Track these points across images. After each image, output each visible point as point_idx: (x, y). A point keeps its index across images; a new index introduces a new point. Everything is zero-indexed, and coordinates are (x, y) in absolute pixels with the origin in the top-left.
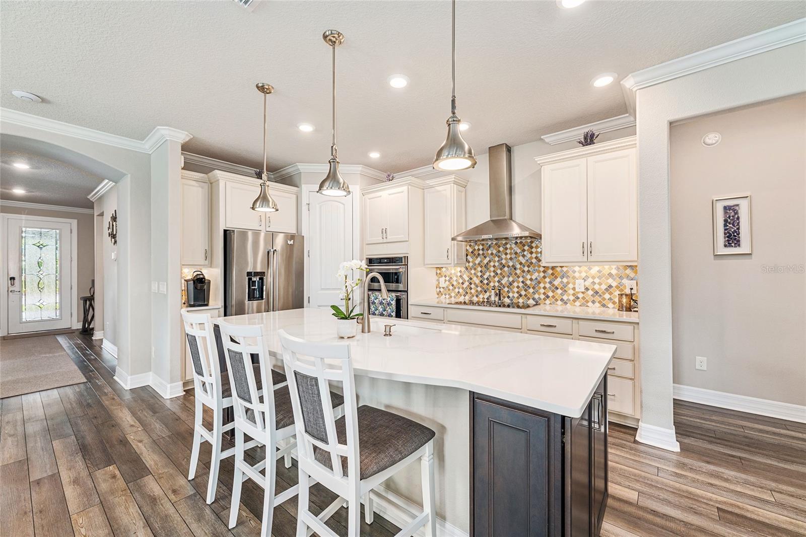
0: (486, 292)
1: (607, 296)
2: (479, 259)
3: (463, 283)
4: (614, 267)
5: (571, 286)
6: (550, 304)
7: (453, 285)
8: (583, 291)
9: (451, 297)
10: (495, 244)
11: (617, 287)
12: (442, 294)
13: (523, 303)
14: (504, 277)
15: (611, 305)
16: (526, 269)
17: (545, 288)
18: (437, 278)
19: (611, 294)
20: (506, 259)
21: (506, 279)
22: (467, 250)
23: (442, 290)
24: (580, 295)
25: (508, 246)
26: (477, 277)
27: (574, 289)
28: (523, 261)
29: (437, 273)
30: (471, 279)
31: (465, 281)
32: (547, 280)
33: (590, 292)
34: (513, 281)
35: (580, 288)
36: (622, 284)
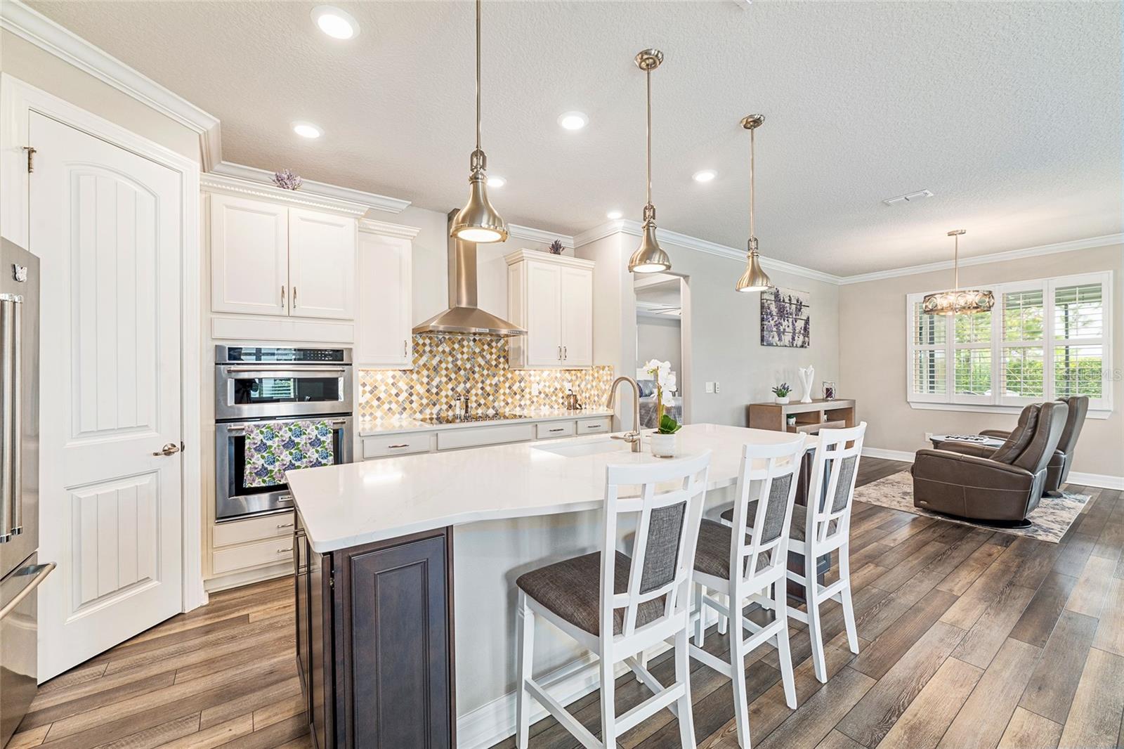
0: (434, 404)
1: (554, 398)
2: (424, 359)
3: (397, 395)
4: (558, 371)
5: (527, 390)
6: (510, 411)
7: (379, 399)
8: (537, 394)
9: (375, 418)
10: (449, 339)
11: (561, 389)
13: (482, 413)
14: (459, 383)
15: (556, 406)
16: (485, 372)
17: (504, 394)
19: (556, 395)
20: (462, 359)
21: (462, 385)
24: (535, 399)
25: (465, 343)
26: (422, 383)
27: (530, 393)
28: (483, 363)
30: (412, 387)
31: (401, 391)
32: (507, 385)
33: (543, 395)
34: (471, 388)
35: (535, 393)
36: (563, 386)
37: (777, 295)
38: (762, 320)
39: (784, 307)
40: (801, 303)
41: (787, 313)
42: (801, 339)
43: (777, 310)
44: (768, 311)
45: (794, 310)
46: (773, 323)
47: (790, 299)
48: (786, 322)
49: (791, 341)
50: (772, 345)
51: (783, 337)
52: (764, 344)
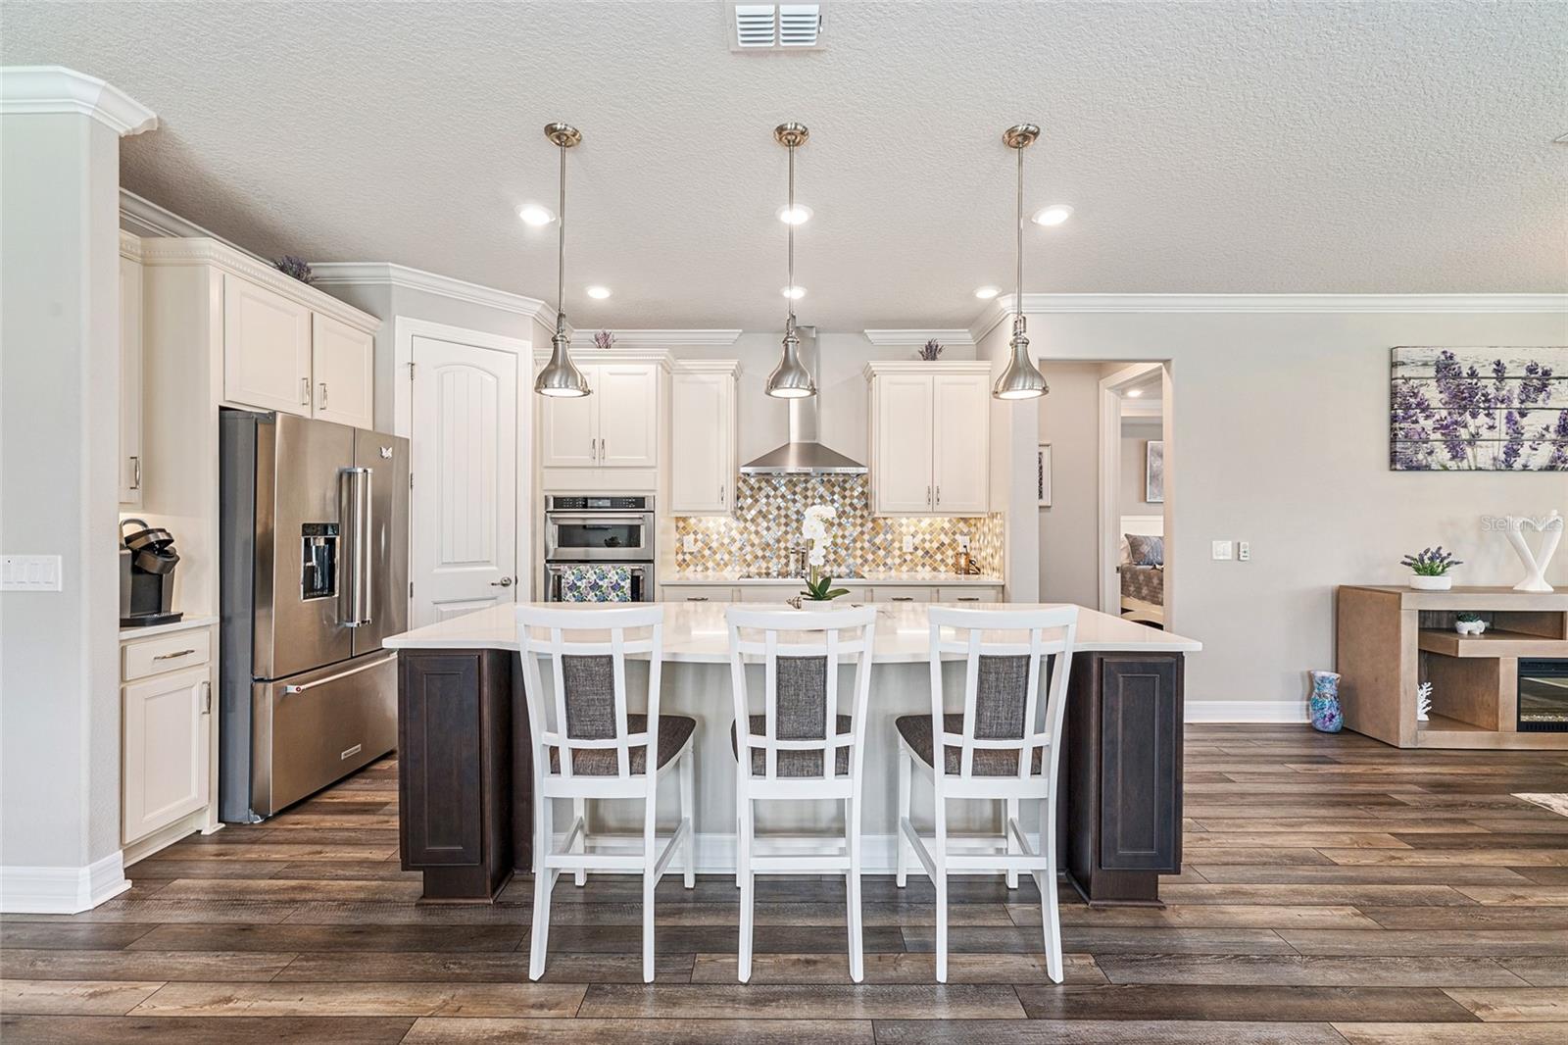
1: (939, 557)
3: (729, 545)
4: (946, 519)
5: (896, 545)
6: (870, 571)
7: (710, 548)
8: (912, 550)
9: (707, 569)
11: (950, 545)
12: (688, 565)
15: (942, 568)
17: (862, 548)
18: (678, 536)
19: (943, 553)
22: (738, 488)
23: (688, 557)
24: (908, 557)
27: (900, 549)
29: (677, 527)
32: (866, 537)
33: (920, 553)
35: (908, 548)
36: (954, 541)
37: (1445, 368)
38: (1394, 419)
39: (1473, 391)
40: (1546, 373)
41: (1487, 400)
42: (1546, 452)
43: (1445, 397)
44: (1412, 400)
45: (1517, 391)
46: (1429, 424)
47: (1499, 369)
48: (1482, 419)
49: (1503, 457)
50: (1428, 468)
51: (1469, 450)
52: (1398, 467)
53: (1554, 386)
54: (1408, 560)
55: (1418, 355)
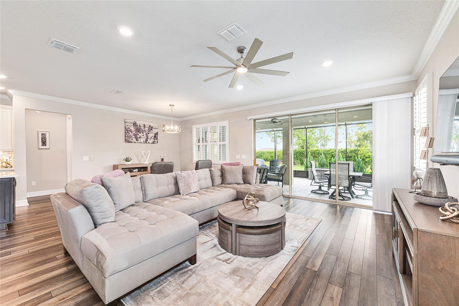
37: (135, 124)
38: (125, 133)
39: (140, 129)
40: (152, 127)
41: (142, 131)
42: (152, 140)
43: (135, 129)
44: (129, 129)
45: (147, 130)
46: (132, 134)
47: (144, 125)
48: (141, 134)
49: (145, 141)
50: (132, 142)
51: (139, 139)
52: (126, 142)
53: (153, 129)
54: (125, 159)
55: (129, 121)
